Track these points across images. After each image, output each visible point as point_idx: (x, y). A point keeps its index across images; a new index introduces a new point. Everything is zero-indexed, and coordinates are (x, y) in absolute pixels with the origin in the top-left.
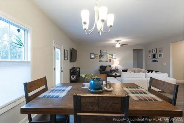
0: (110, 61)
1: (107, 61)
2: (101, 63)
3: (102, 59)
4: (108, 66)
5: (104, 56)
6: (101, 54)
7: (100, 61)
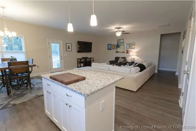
0: (127, 52)
1: (124, 52)
2: (118, 54)
3: (119, 50)
4: (121, 58)
5: (120, 47)
6: (118, 44)
7: (117, 52)
